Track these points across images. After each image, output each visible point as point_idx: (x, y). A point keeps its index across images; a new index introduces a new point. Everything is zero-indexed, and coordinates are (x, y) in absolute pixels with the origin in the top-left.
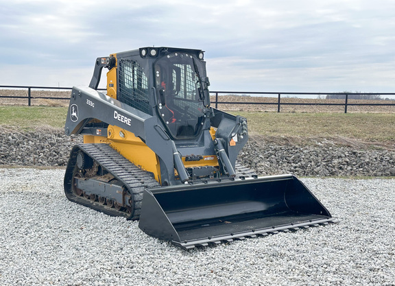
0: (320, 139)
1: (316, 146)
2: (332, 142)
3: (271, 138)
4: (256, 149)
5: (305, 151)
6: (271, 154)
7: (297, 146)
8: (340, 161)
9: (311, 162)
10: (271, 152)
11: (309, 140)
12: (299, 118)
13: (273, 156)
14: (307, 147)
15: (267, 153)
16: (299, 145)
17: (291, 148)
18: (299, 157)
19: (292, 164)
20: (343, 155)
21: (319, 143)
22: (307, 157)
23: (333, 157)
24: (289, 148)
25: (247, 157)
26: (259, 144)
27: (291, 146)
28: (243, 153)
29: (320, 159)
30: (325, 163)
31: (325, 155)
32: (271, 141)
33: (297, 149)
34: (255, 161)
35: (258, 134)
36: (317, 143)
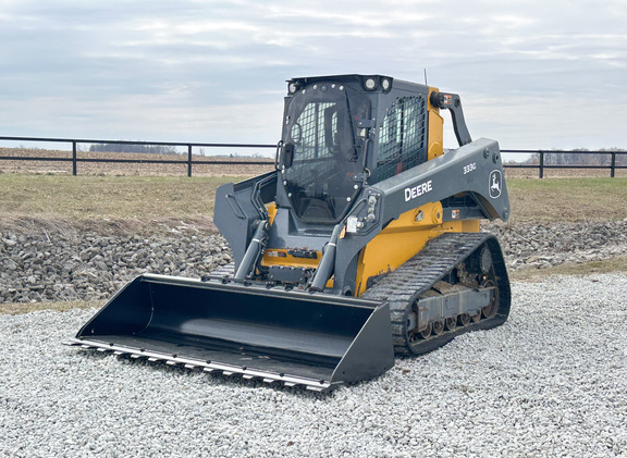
0: (174, 223)
1: (168, 234)
2: (194, 227)
3: (87, 222)
4: (64, 244)
5: (154, 245)
6: (95, 253)
7: (137, 237)
8: (216, 259)
9: (168, 263)
10: (92, 248)
11: (154, 224)
12: (125, 186)
13: (98, 256)
14: (154, 237)
15: (84, 251)
16: (139, 234)
17: (126, 240)
18: (145, 256)
19: (137, 269)
20: (218, 249)
21: (173, 230)
22: (160, 254)
23: (203, 253)
24: (123, 239)
25: (49, 261)
26: (66, 234)
27: (125, 236)
28: (41, 254)
29: (182, 257)
30: (192, 265)
31: (190, 251)
32: (85, 228)
33: (137, 241)
34: (68, 267)
35: (61, 216)
36: (169, 230)
